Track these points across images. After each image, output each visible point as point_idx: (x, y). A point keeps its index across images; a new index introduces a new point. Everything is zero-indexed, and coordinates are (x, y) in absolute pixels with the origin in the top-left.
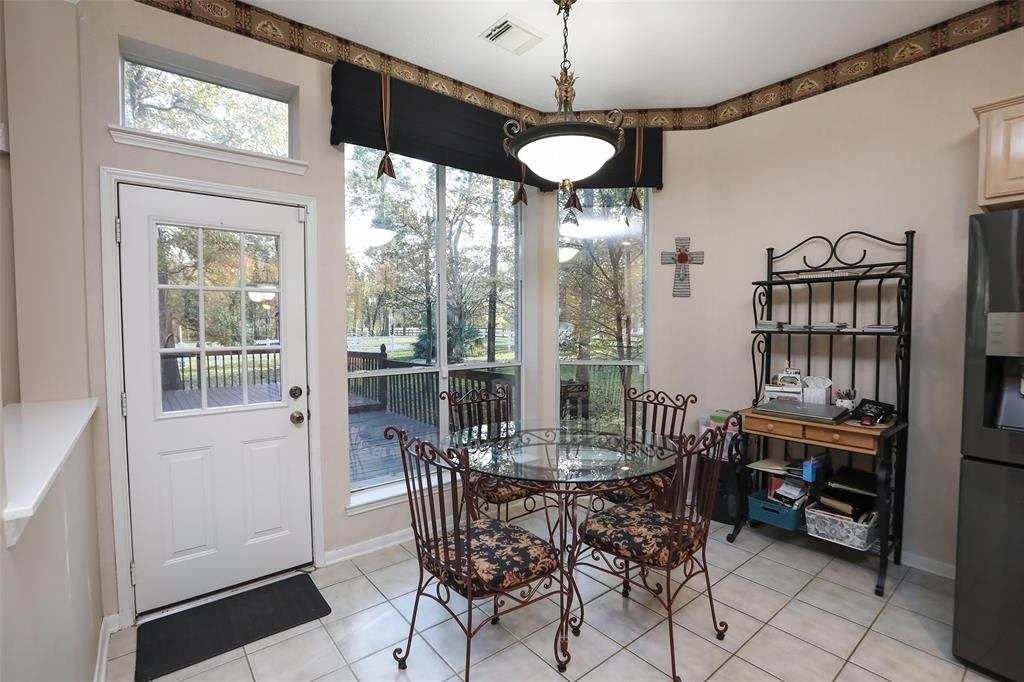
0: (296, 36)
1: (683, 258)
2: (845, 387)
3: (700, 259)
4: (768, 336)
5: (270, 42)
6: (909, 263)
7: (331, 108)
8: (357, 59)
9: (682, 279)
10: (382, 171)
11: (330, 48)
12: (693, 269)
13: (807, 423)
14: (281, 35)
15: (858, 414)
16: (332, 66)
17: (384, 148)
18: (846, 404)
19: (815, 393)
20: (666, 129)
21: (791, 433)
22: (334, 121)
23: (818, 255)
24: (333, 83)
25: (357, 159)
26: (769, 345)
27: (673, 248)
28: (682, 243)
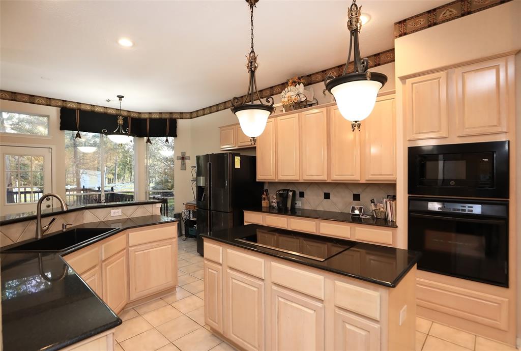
0: (48, 101)
1: (183, 158)
3: (188, 159)
5: (41, 104)
7: (60, 120)
8: (69, 105)
9: (183, 164)
10: (77, 137)
11: (60, 103)
12: (187, 161)
14: (44, 102)
16: (60, 108)
17: (77, 130)
20: (178, 119)
22: (61, 124)
24: (61, 113)
25: (68, 134)
27: (180, 155)
28: (183, 154)
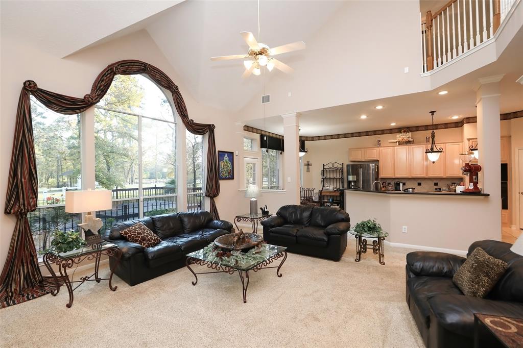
1: (308, 165)
2: (335, 187)
3: (311, 165)
4: (324, 179)
6: (343, 168)
9: (308, 169)
11: (260, 132)
12: (310, 167)
13: (330, 192)
15: (337, 190)
17: (267, 148)
18: (335, 189)
19: (331, 188)
21: (328, 194)
23: (331, 166)
26: (324, 180)
27: (306, 163)
28: (308, 162)
